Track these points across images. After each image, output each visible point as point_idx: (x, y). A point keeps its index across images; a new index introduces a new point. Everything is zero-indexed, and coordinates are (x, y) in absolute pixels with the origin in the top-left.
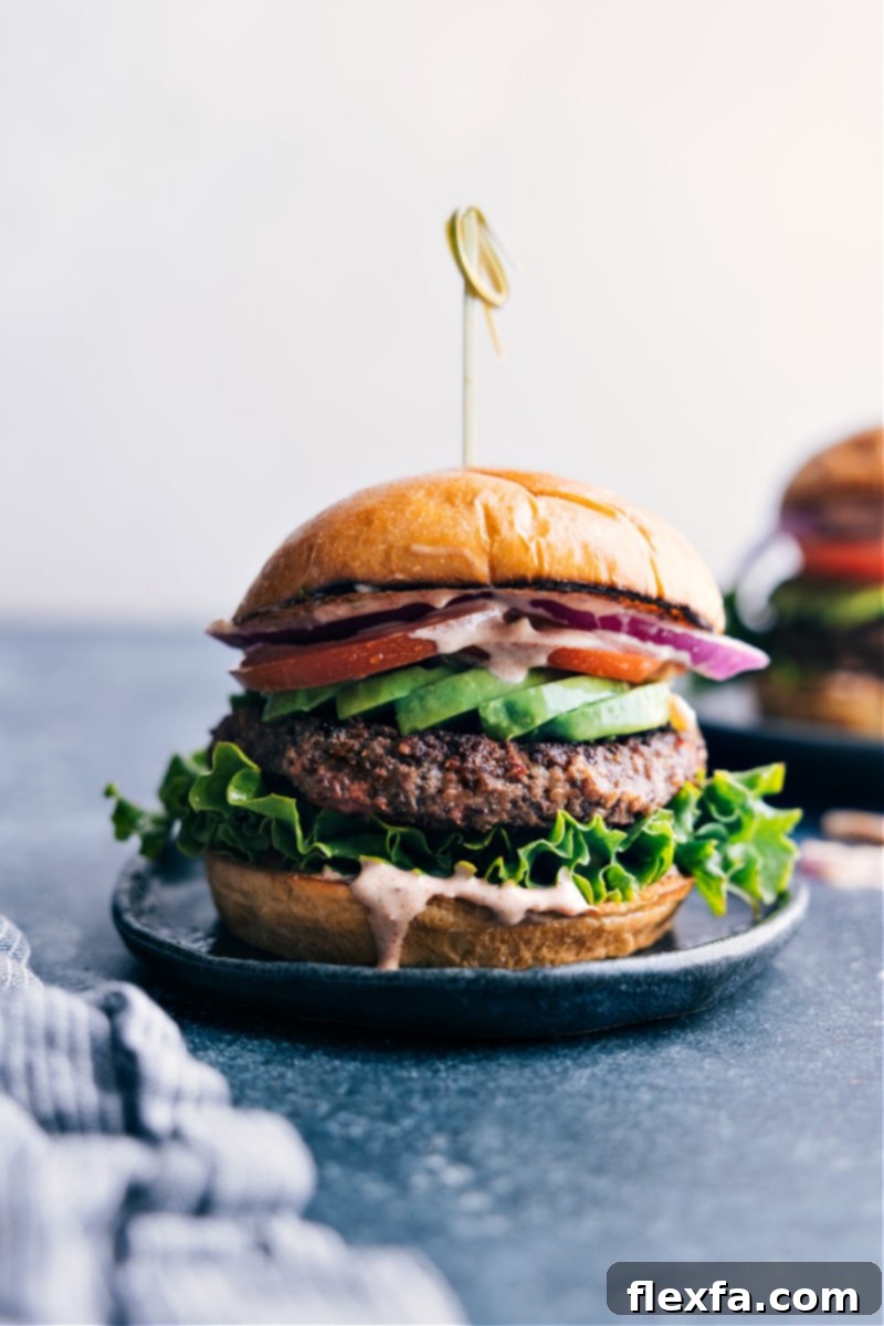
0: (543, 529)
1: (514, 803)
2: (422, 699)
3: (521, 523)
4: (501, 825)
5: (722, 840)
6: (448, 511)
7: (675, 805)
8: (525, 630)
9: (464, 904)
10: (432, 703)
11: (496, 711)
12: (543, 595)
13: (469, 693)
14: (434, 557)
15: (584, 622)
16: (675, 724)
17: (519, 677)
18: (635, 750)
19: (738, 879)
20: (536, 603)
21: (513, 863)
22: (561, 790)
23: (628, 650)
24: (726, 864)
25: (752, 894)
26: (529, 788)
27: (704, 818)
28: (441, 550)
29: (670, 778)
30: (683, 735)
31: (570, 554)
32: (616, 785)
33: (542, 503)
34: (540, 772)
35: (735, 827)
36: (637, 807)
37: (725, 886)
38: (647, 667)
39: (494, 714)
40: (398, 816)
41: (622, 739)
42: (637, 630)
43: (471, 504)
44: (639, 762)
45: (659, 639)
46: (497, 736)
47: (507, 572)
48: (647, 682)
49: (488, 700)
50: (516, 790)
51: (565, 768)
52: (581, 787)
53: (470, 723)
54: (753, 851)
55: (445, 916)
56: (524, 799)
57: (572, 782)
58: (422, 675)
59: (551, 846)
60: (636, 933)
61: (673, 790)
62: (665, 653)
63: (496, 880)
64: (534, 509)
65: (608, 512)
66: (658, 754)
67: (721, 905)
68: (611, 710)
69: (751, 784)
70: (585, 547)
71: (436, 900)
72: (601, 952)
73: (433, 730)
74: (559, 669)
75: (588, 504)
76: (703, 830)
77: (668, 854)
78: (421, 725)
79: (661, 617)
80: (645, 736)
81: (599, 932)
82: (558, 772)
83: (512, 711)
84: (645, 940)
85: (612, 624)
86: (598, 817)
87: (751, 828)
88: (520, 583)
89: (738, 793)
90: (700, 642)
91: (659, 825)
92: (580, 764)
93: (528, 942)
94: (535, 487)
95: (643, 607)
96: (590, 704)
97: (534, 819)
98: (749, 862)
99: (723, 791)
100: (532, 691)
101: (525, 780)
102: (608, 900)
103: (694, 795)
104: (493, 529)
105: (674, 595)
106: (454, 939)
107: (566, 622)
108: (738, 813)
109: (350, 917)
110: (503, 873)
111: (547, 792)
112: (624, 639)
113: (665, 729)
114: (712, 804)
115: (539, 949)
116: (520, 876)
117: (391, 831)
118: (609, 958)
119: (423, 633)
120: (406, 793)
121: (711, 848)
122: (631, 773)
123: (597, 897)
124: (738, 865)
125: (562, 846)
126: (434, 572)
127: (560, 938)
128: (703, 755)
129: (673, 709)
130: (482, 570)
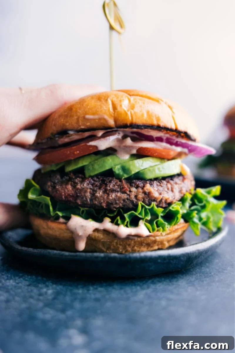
0: (132, 107)
1: (124, 200)
2: (93, 165)
3: (125, 105)
4: (120, 207)
5: (199, 212)
6: (99, 103)
7: (182, 200)
8: (129, 141)
9: (106, 232)
10: (96, 166)
11: (119, 169)
12: (135, 130)
13: (110, 163)
14: (94, 120)
15: (150, 139)
16: (183, 173)
17: (127, 157)
18: (168, 182)
19: (204, 224)
20: (133, 133)
21: (123, 219)
22: (141, 196)
23: (165, 148)
24: (200, 219)
25: (209, 229)
26: (129, 195)
27: (193, 204)
28: (96, 117)
29: (180, 191)
30: (185, 177)
31: (143, 115)
32: (160, 194)
33: (132, 98)
34: (134, 189)
35: (204, 207)
36: (169, 201)
37: (200, 226)
38: (172, 154)
39: (117, 170)
40: (84, 205)
41: (164, 178)
42: (169, 141)
43: (107, 100)
44: (169, 186)
45: (177, 144)
46: (119, 178)
47: (120, 123)
48: (173, 159)
49: (116, 165)
50: (125, 196)
51: (143, 188)
52: (148, 195)
53: (110, 173)
54: (210, 215)
55: (100, 236)
56: (127, 199)
57: (145, 193)
58: (93, 157)
59: (137, 214)
60: (168, 241)
61: (182, 195)
62: (179, 149)
63: (117, 224)
64: (129, 100)
65: (157, 101)
66: (176, 183)
67: (198, 232)
68: (159, 169)
69: (209, 193)
70: (148, 112)
71: (96, 230)
72: (156, 247)
73: (97, 176)
74: (141, 154)
75: (149, 98)
76: (193, 208)
77: (179, 216)
78: (92, 174)
79: (177, 137)
80: (172, 177)
81: (155, 242)
82: (140, 190)
83: (124, 169)
84: (172, 243)
85: (160, 139)
86: (154, 204)
87: (209, 207)
88: (125, 126)
89: (205, 196)
90: (191, 146)
91: (176, 207)
92: (148, 187)
93: (129, 245)
94: (130, 93)
95: (171, 133)
96: (151, 167)
97: (131, 206)
98: (208, 218)
99: (199, 195)
100: (131, 162)
101: (128, 192)
102: (158, 231)
103: (189, 197)
104: (115, 108)
105: (181, 128)
106: (104, 243)
107: (144, 139)
108: (204, 202)
109: (67, 235)
110: (119, 222)
111: (136, 197)
112: (164, 144)
113: (179, 175)
114: (195, 199)
115: (133, 247)
116: (126, 223)
117: (82, 209)
118: (159, 249)
119: (92, 143)
120: (86, 197)
121: (195, 214)
122: (166, 190)
123: (153, 230)
124: (204, 220)
125: (140, 214)
126: (95, 125)
127: (141, 244)
128: (193, 183)
129: (182, 168)
130: (112, 122)
